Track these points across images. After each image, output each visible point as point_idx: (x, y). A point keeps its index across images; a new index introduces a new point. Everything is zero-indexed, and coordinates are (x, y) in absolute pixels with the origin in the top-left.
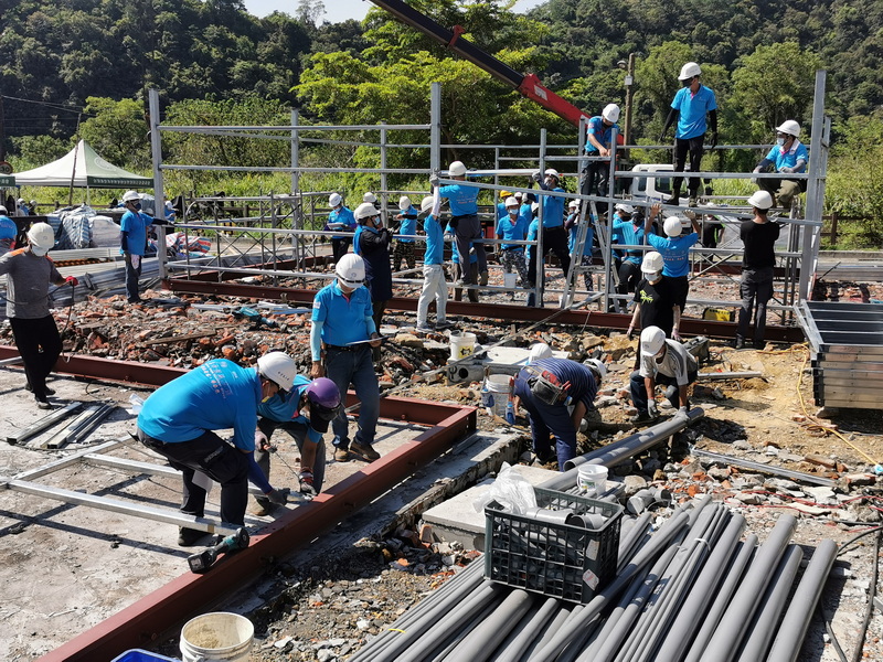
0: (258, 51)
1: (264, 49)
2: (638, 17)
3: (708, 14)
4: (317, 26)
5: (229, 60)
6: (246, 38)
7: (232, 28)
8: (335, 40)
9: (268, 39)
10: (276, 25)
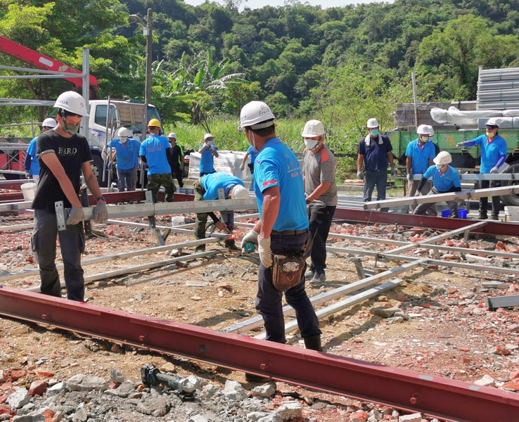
0: (189, 32)
1: (194, 30)
5: (165, 39)
6: (180, 22)
7: (170, 14)
8: (252, 22)
9: (198, 23)
10: (206, 12)
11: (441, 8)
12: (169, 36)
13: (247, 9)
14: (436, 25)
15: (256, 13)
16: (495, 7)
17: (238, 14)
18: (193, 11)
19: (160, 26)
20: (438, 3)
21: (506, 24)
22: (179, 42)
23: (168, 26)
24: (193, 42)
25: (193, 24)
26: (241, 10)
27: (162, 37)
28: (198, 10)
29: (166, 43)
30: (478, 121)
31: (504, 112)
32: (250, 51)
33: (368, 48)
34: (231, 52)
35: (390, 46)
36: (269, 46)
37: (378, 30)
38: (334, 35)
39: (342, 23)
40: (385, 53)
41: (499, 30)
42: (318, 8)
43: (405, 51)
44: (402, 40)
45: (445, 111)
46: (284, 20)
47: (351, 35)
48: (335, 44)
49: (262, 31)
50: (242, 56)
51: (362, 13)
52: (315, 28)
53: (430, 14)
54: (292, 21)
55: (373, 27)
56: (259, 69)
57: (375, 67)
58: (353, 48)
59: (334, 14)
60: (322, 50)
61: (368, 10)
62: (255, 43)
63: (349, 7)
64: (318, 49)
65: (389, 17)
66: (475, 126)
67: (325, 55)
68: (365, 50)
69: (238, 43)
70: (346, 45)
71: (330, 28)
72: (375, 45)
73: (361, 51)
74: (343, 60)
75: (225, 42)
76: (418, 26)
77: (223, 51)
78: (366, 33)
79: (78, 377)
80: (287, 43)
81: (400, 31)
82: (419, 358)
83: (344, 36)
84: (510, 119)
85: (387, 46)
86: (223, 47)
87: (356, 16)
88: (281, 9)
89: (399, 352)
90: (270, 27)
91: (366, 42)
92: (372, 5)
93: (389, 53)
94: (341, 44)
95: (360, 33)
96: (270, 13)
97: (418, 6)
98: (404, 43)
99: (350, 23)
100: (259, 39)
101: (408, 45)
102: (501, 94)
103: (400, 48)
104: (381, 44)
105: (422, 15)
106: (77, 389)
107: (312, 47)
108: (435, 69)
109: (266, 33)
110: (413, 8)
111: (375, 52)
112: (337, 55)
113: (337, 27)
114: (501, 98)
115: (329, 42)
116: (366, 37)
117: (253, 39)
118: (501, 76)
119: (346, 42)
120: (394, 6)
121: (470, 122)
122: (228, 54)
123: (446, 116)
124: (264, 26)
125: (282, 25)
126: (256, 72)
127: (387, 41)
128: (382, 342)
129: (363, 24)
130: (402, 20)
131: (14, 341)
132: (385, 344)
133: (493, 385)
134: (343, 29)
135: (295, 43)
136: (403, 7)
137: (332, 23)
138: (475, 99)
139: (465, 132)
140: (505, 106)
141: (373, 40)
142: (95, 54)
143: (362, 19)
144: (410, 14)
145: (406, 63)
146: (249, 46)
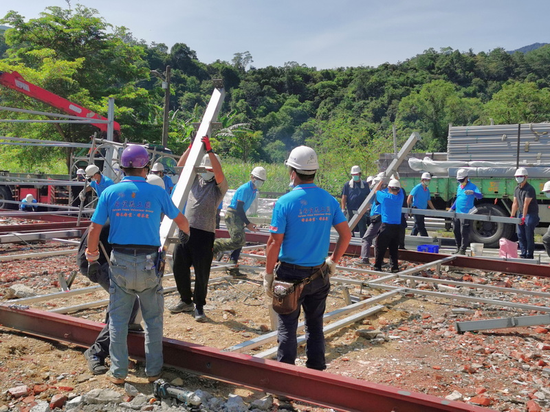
0: (202, 86)
1: (207, 85)
2: (482, 69)
3: (536, 68)
4: (246, 70)
5: (180, 92)
6: (194, 78)
7: (185, 71)
8: (257, 80)
9: (210, 79)
10: (217, 70)
11: (417, 74)
12: (184, 89)
13: (253, 69)
14: (413, 87)
15: (260, 72)
16: (462, 74)
17: (245, 73)
18: (206, 69)
19: (177, 80)
20: (415, 69)
21: (471, 89)
22: (193, 95)
23: (184, 81)
24: (205, 95)
25: (205, 80)
26: (247, 69)
27: (178, 90)
28: (210, 67)
29: (182, 95)
30: (448, 170)
31: (470, 163)
32: (255, 105)
33: (356, 104)
34: (238, 105)
35: (374, 104)
36: (271, 101)
37: (364, 89)
38: (327, 93)
39: (334, 83)
40: (370, 109)
41: (465, 93)
42: (314, 69)
43: (387, 108)
44: (385, 99)
45: (420, 161)
46: (284, 79)
47: (341, 93)
48: (327, 100)
49: (265, 88)
50: (247, 108)
51: (351, 75)
52: (311, 86)
53: (408, 78)
54: (291, 80)
55: (360, 87)
56: (261, 120)
57: (361, 121)
58: (342, 104)
59: (327, 75)
60: (316, 106)
61: (356, 73)
62: (259, 97)
63: (340, 70)
64: (313, 105)
65: (373, 79)
66: (446, 174)
67: (318, 110)
68: (353, 107)
69: (243, 97)
70: (337, 101)
71: (323, 87)
72: (361, 102)
73: (350, 107)
74: (334, 114)
75: (233, 96)
76: (398, 88)
77: (231, 104)
78: (354, 92)
79: (96, 391)
80: (286, 99)
81: (383, 92)
82: (398, 375)
83: (335, 94)
84: (475, 169)
85: (371, 103)
86: (231, 100)
87: (346, 77)
88: (281, 70)
89: (380, 370)
90: (272, 85)
91: (354, 100)
92: (359, 68)
93: (374, 110)
94: (332, 101)
95: (349, 92)
96: (271, 73)
97: (398, 71)
98: (386, 102)
99: (341, 83)
100: (262, 94)
101: (390, 103)
102: (467, 148)
103: (383, 106)
104: (367, 101)
105: (402, 79)
106: (94, 402)
107: (308, 103)
108: (412, 124)
109: (269, 89)
110: (394, 72)
111: (361, 108)
112: (329, 110)
113: (329, 86)
114: (468, 150)
115: (322, 98)
116: (354, 95)
117: (257, 95)
118: (467, 133)
119: (337, 99)
120: (378, 70)
121: (441, 170)
122: (235, 107)
123: (421, 165)
124: (267, 83)
125: (282, 83)
126: (259, 122)
127: (372, 100)
128: (366, 360)
129: (351, 84)
130: (385, 82)
131: (38, 358)
132: (368, 362)
133: (461, 399)
134: (334, 88)
135: (293, 99)
136: (386, 71)
137: (325, 82)
138: (446, 151)
139: (438, 179)
140: (471, 158)
141: (359, 98)
142: (119, 103)
143: (351, 80)
144: (391, 77)
145: (388, 119)
146: (253, 100)
